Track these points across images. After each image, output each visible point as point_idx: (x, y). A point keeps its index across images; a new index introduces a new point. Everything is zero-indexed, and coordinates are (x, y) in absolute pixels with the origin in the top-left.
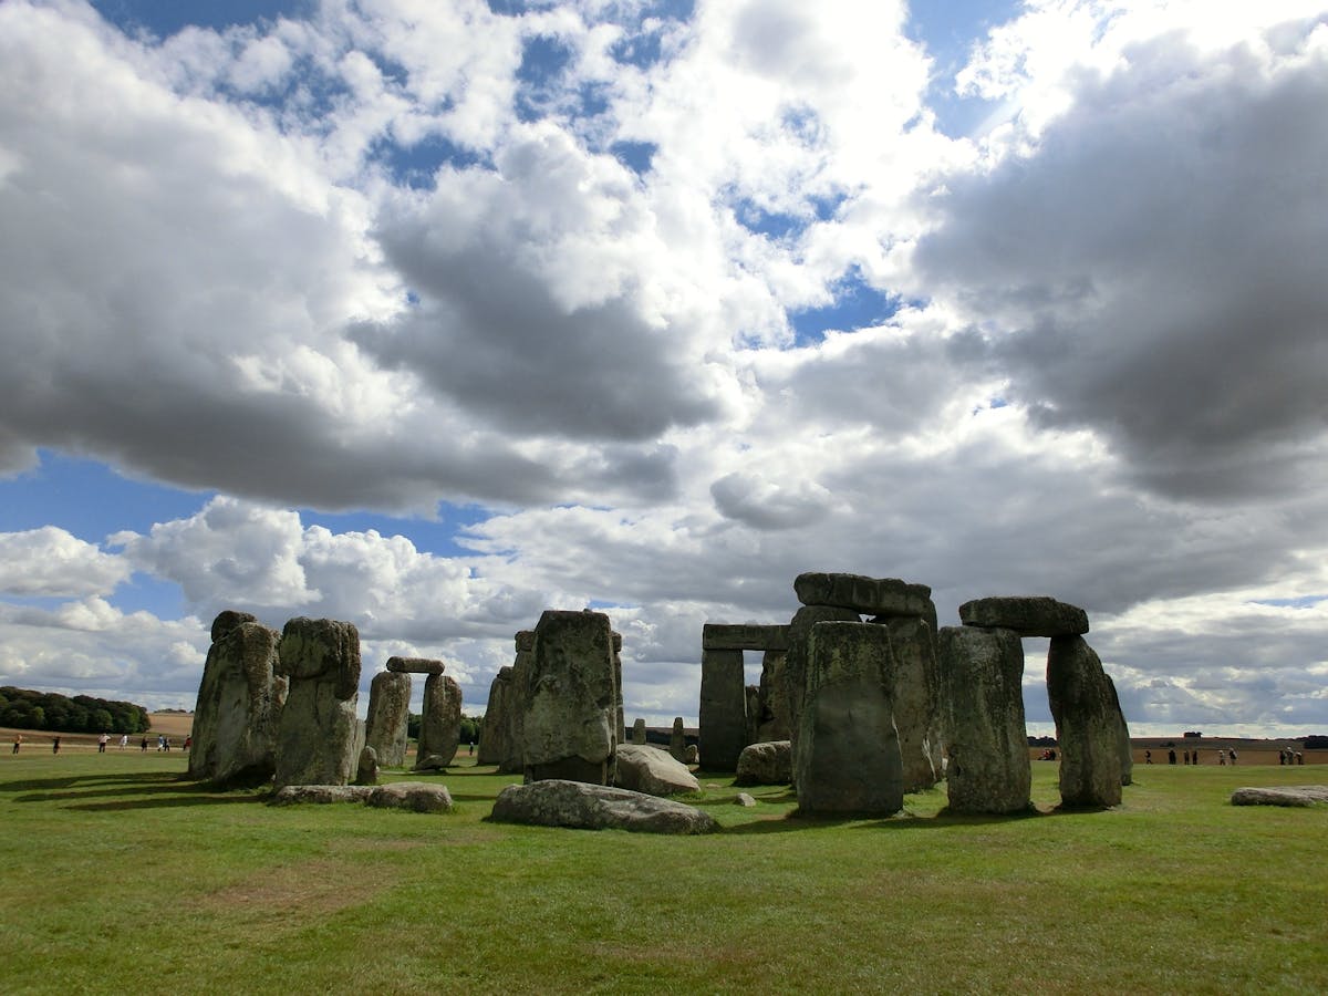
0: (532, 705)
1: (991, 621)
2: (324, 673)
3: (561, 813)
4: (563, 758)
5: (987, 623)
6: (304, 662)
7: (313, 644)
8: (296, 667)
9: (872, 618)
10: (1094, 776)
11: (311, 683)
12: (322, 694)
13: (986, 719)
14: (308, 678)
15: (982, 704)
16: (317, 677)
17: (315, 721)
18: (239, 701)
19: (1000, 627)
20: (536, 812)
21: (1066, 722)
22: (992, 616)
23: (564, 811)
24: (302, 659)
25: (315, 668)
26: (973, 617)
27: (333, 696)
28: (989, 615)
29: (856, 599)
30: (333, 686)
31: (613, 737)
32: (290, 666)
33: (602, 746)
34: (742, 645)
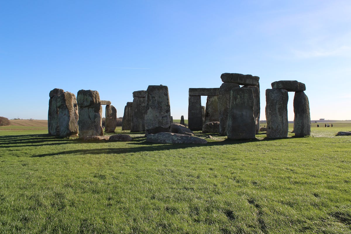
0: (147, 112)
1: (281, 87)
2: (91, 105)
3: (166, 141)
4: (157, 127)
5: (279, 88)
6: (85, 102)
7: (87, 97)
8: (82, 104)
9: (243, 86)
10: (304, 129)
11: (87, 108)
12: (90, 111)
13: (278, 114)
14: (86, 107)
15: (277, 110)
16: (89, 107)
17: (89, 119)
18: (65, 114)
19: (283, 89)
20: (159, 141)
21: (298, 115)
22: (281, 86)
23: (167, 140)
24: (84, 102)
25: (88, 104)
26: (275, 86)
27: (94, 112)
28: (280, 86)
29: (239, 81)
30: (94, 109)
31: (170, 121)
32: (80, 104)
33: (168, 124)
34: (201, 94)
